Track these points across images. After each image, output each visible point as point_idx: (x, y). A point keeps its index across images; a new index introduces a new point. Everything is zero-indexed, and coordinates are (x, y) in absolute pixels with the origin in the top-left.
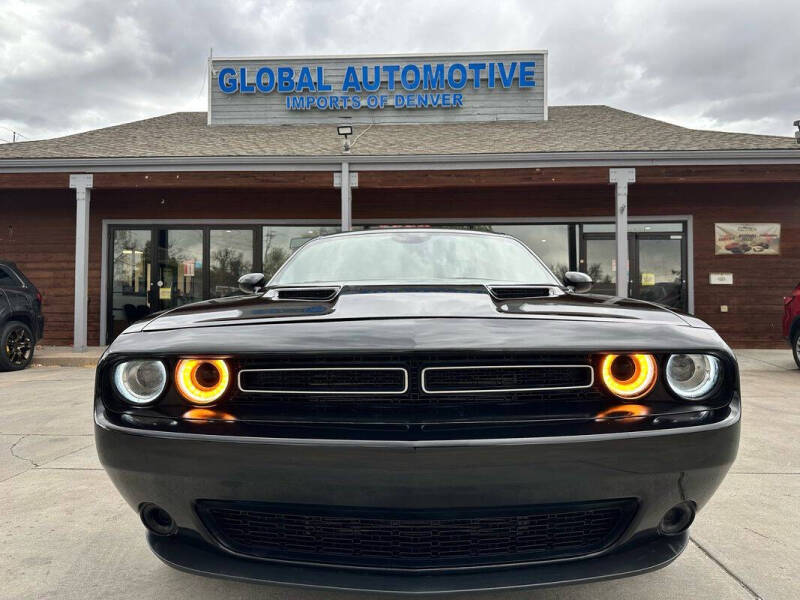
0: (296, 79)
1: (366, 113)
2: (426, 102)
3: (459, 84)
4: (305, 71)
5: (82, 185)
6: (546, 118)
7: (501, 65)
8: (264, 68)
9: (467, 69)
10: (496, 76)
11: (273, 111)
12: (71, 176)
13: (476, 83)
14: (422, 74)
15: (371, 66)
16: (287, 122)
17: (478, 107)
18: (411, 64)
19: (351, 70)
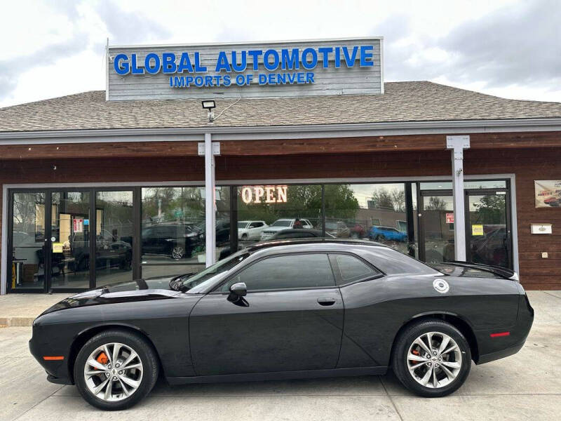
0: (177, 62)
1: (235, 90)
2: (284, 80)
3: (310, 65)
4: (185, 55)
6: (383, 92)
7: (345, 50)
8: (151, 54)
9: (317, 52)
10: (341, 58)
11: (159, 89)
13: (325, 63)
14: (280, 57)
15: (239, 51)
16: (171, 97)
17: (327, 84)
18: (271, 49)
19: (222, 55)
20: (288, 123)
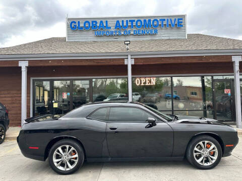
0: (98, 25)
1: (123, 37)
2: (145, 32)
3: (156, 26)
4: (101, 22)
5: (24, 65)
6: (187, 38)
7: (171, 20)
8: (86, 21)
9: (159, 21)
10: (169, 23)
11: (90, 36)
12: (19, 62)
13: (162, 25)
14: (143, 23)
15: (125, 20)
16: (95, 40)
17: (163, 34)
18: (139, 19)
19: (118, 22)
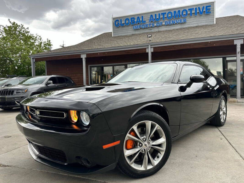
0: (136, 20)
1: (156, 28)
2: (174, 22)
3: (185, 16)
4: (138, 18)
5: (84, 57)
6: (215, 23)
7: (199, 8)
8: (127, 18)
9: (188, 10)
10: (198, 11)
11: (129, 31)
12: (81, 55)
13: (191, 14)
14: (173, 14)
15: (157, 14)
16: (134, 33)
17: (192, 22)
18: (169, 11)
19: (152, 16)
20: (176, 39)
